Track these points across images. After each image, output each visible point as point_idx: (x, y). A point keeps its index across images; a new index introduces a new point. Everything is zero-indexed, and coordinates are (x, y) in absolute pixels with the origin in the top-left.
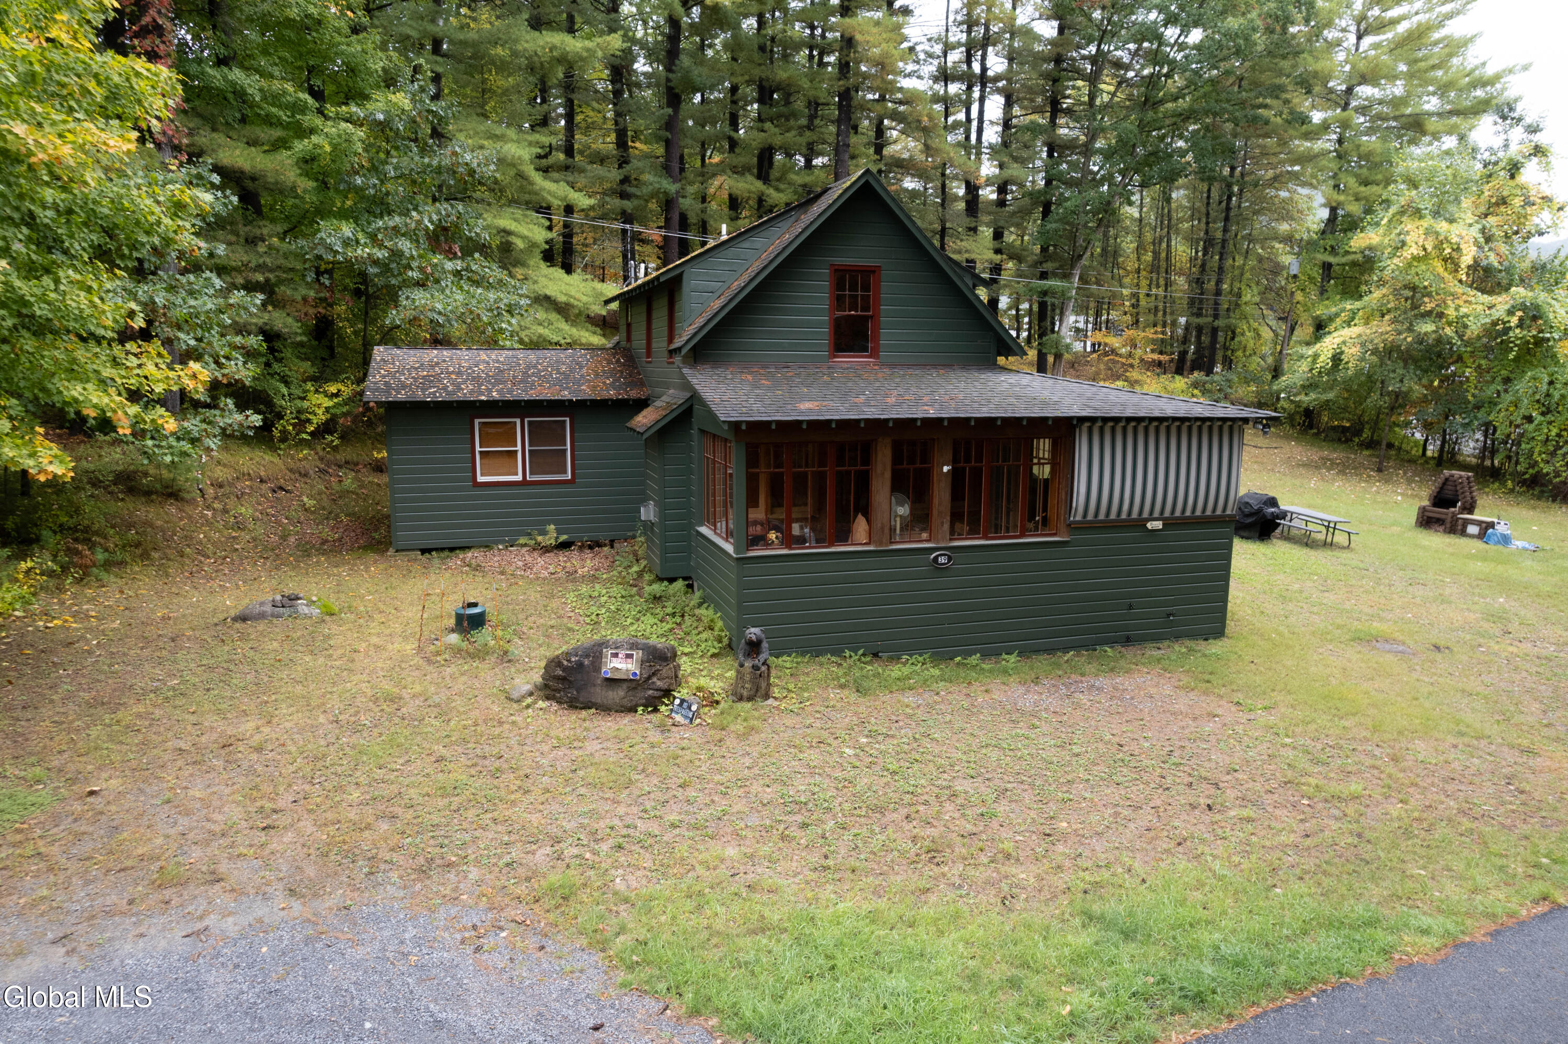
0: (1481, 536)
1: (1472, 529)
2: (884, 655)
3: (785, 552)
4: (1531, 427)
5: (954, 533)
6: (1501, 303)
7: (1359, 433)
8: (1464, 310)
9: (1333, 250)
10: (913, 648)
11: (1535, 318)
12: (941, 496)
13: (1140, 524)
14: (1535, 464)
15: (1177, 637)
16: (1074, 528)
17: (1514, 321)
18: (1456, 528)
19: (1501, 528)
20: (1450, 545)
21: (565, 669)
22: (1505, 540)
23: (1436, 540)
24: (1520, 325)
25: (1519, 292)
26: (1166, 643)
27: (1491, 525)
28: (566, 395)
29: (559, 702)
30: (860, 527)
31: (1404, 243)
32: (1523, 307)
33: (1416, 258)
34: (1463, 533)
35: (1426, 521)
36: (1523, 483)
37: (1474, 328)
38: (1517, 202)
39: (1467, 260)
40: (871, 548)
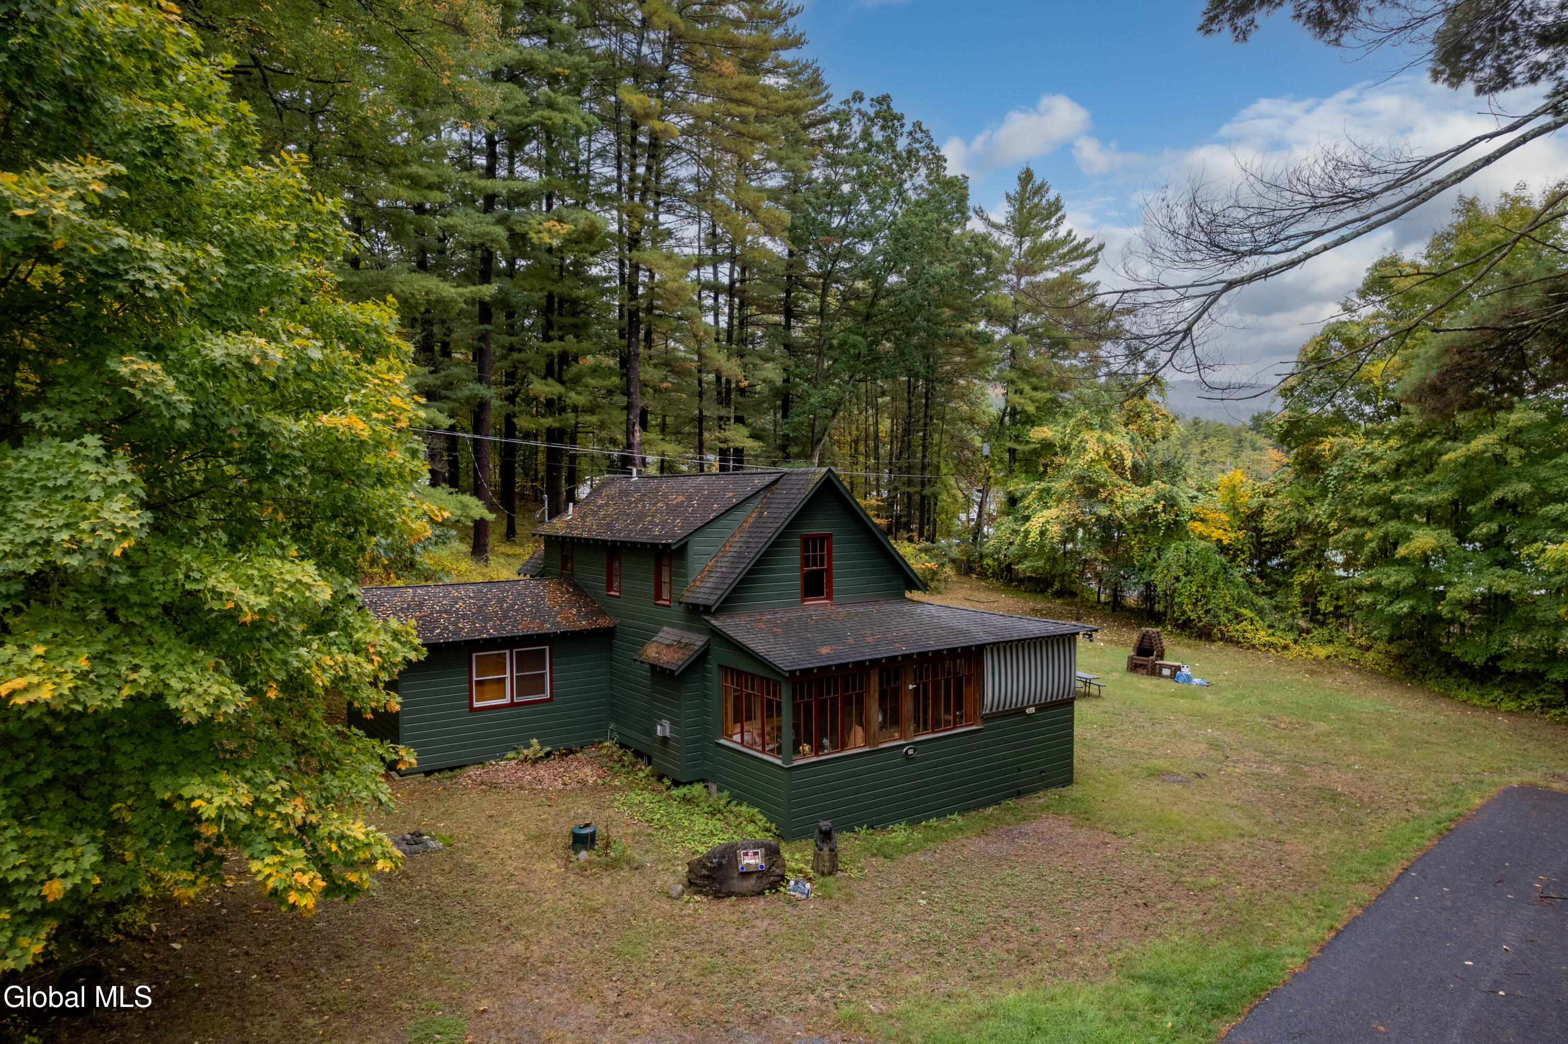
0: (1173, 676)
1: (1166, 672)
2: (879, 827)
3: (815, 759)
4: (1178, 585)
5: (917, 732)
6: (1150, 492)
7: (1050, 585)
8: (1126, 498)
9: (1017, 439)
10: (896, 819)
11: (1172, 506)
12: (908, 706)
13: (1021, 711)
14: (1184, 613)
15: (1047, 787)
16: (985, 719)
17: (1160, 508)
18: (1155, 672)
19: (1185, 670)
20: (1157, 686)
21: (709, 869)
22: (1189, 679)
23: (1144, 682)
24: (1164, 511)
25: (1159, 485)
26: (1041, 793)
27: (1178, 668)
28: (548, 627)
29: (706, 895)
30: (858, 734)
31: (1085, 450)
32: (1164, 497)
33: (1093, 461)
34: (1160, 675)
35: (1134, 667)
36: (1178, 626)
37: (1133, 509)
38: (1147, 417)
39: (1128, 463)
40: (867, 749)
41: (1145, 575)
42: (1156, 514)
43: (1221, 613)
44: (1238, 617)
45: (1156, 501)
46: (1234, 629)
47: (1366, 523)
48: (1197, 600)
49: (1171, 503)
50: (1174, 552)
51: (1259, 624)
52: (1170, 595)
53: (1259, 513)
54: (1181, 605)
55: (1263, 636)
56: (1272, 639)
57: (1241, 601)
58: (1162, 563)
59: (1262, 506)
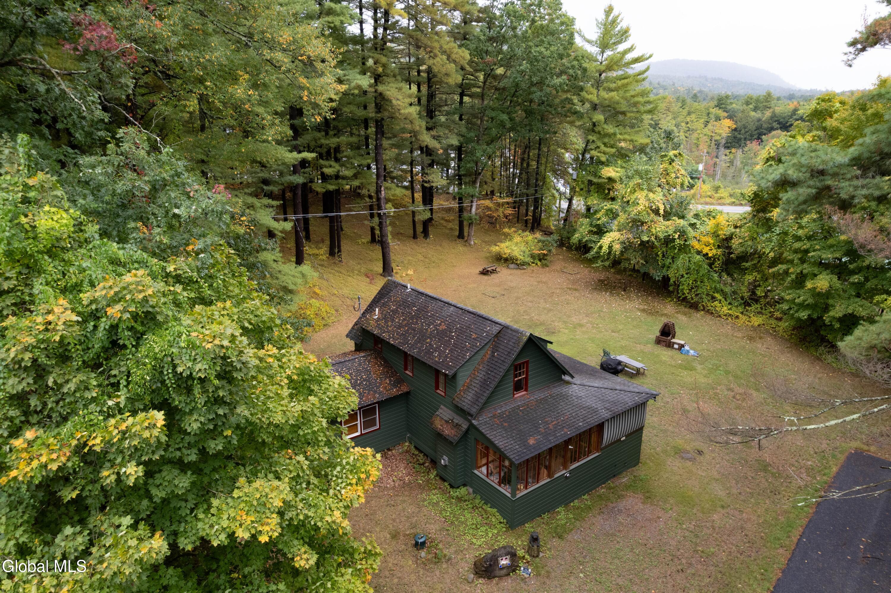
0: (680, 351)
1: (676, 346)
2: (552, 511)
3: (526, 492)
4: (682, 279)
6: (672, 226)
11: (683, 235)
12: (568, 455)
13: (619, 440)
17: (676, 236)
18: (670, 345)
19: (687, 348)
22: (688, 352)
24: (679, 238)
25: (677, 220)
27: (683, 346)
28: (378, 397)
30: (545, 473)
32: (679, 230)
34: (673, 347)
35: (658, 342)
36: (679, 300)
37: (661, 236)
39: (661, 211)
40: (548, 480)
41: (664, 270)
42: (674, 240)
43: (704, 296)
44: (713, 298)
45: (675, 232)
46: (710, 305)
47: (791, 262)
48: (692, 288)
49: (683, 233)
50: (682, 260)
51: (724, 303)
52: (677, 285)
53: (729, 238)
54: (683, 289)
55: (725, 310)
56: (730, 312)
57: (716, 290)
58: (674, 266)
59: (732, 234)
